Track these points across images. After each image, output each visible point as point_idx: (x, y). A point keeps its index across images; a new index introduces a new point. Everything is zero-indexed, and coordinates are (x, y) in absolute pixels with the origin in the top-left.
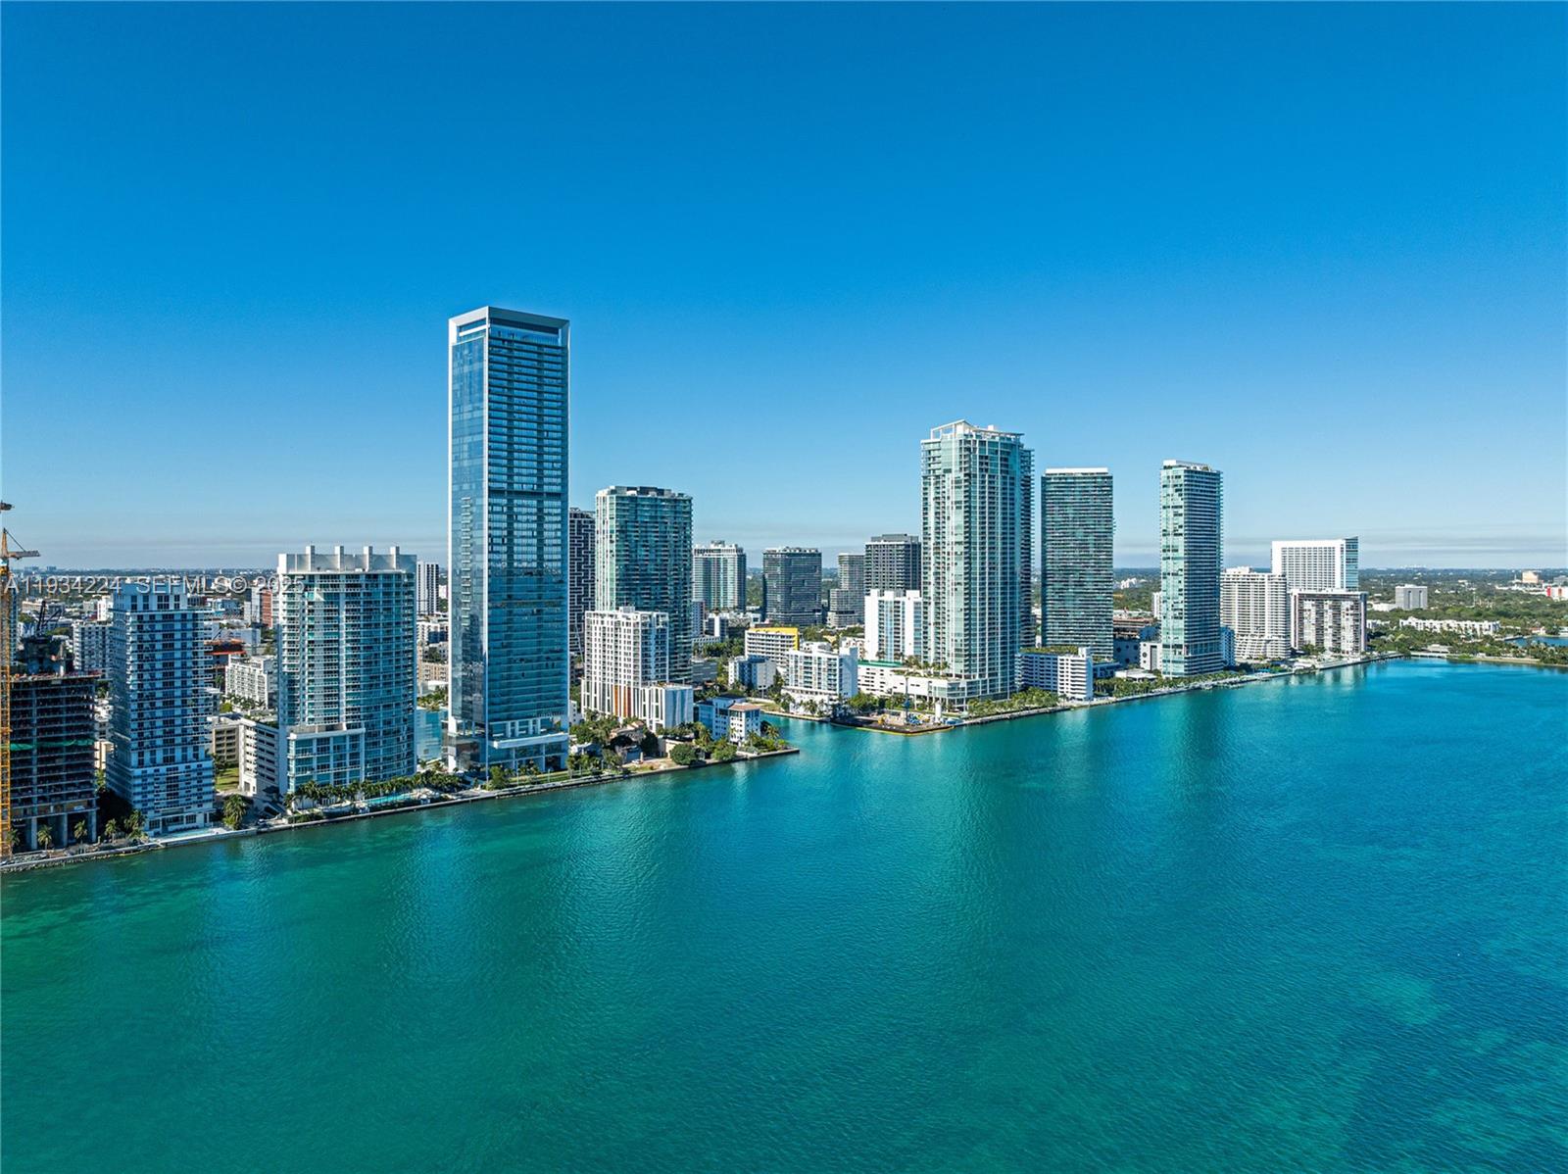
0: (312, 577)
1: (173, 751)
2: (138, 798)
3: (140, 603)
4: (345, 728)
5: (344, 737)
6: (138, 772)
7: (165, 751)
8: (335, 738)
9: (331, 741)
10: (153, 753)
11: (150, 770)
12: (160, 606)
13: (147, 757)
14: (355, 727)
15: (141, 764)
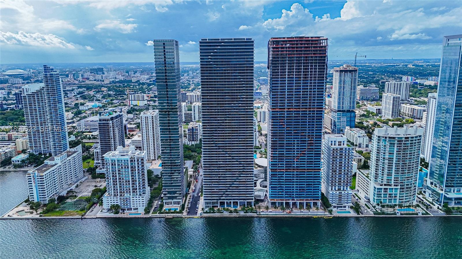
0: (386, 138)
1: (340, 187)
2: (331, 199)
3: (333, 143)
4: (393, 185)
5: (393, 189)
6: (331, 192)
7: (338, 187)
8: (389, 188)
9: (388, 189)
10: (335, 187)
11: (334, 192)
12: (339, 145)
13: (333, 188)
14: (396, 186)
15: (332, 189)
